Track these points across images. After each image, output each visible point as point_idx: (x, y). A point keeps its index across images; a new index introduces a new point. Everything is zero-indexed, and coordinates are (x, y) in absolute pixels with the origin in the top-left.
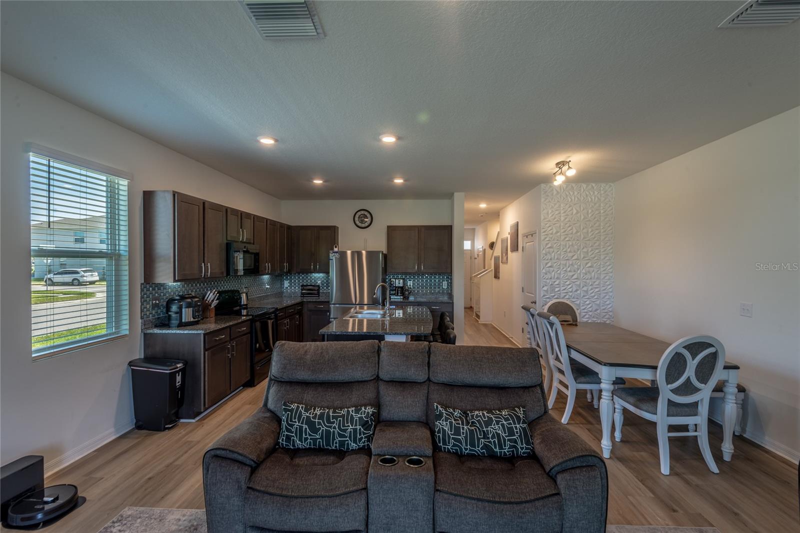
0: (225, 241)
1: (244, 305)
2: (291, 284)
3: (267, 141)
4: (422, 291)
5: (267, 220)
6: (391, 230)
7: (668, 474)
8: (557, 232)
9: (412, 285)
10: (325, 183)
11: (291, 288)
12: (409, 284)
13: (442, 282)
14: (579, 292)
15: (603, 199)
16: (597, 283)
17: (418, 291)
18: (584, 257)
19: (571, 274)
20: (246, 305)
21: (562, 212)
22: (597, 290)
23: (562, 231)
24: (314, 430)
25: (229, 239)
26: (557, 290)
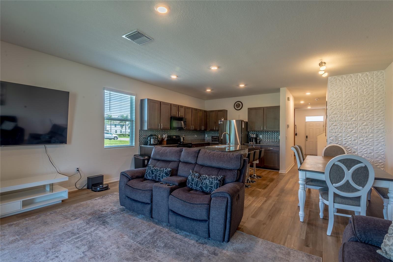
0: (170, 116)
1: (182, 142)
2: (208, 136)
3: (174, 77)
4: (267, 141)
5: (192, 108)
6: (250, 110)
7: (330, 235)
8: (340, 105)
9: (262, 137)
10: (211, 91)
11: (208, 137)
12: (260, 137)
13: (278, 136)
14: (356, 141)
15: (375, 81)
16: (371, 136)
17: (265, 141)
18: (360, 119)
19: (350, 130)
20: (183, 142)
21: (344, 92)
22: (371, 140)
23: (344, 103)
24: (153, 174)
25: (172, 115)
26: (340, 139)
